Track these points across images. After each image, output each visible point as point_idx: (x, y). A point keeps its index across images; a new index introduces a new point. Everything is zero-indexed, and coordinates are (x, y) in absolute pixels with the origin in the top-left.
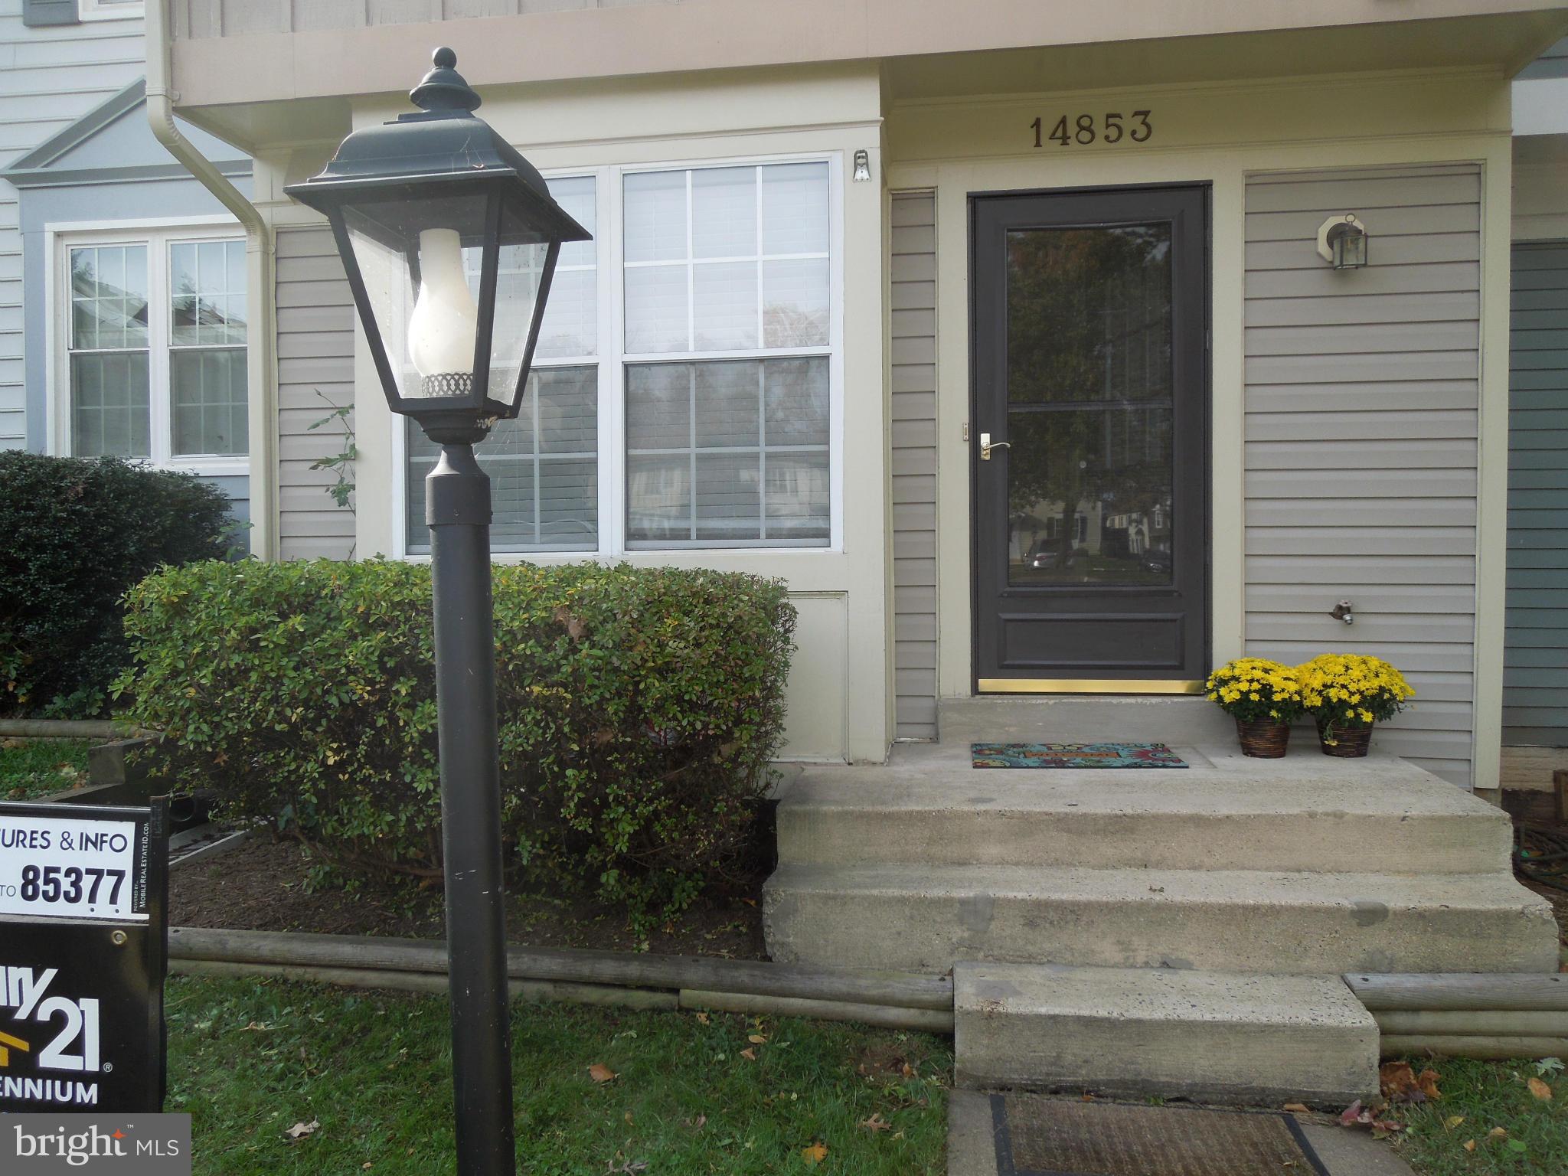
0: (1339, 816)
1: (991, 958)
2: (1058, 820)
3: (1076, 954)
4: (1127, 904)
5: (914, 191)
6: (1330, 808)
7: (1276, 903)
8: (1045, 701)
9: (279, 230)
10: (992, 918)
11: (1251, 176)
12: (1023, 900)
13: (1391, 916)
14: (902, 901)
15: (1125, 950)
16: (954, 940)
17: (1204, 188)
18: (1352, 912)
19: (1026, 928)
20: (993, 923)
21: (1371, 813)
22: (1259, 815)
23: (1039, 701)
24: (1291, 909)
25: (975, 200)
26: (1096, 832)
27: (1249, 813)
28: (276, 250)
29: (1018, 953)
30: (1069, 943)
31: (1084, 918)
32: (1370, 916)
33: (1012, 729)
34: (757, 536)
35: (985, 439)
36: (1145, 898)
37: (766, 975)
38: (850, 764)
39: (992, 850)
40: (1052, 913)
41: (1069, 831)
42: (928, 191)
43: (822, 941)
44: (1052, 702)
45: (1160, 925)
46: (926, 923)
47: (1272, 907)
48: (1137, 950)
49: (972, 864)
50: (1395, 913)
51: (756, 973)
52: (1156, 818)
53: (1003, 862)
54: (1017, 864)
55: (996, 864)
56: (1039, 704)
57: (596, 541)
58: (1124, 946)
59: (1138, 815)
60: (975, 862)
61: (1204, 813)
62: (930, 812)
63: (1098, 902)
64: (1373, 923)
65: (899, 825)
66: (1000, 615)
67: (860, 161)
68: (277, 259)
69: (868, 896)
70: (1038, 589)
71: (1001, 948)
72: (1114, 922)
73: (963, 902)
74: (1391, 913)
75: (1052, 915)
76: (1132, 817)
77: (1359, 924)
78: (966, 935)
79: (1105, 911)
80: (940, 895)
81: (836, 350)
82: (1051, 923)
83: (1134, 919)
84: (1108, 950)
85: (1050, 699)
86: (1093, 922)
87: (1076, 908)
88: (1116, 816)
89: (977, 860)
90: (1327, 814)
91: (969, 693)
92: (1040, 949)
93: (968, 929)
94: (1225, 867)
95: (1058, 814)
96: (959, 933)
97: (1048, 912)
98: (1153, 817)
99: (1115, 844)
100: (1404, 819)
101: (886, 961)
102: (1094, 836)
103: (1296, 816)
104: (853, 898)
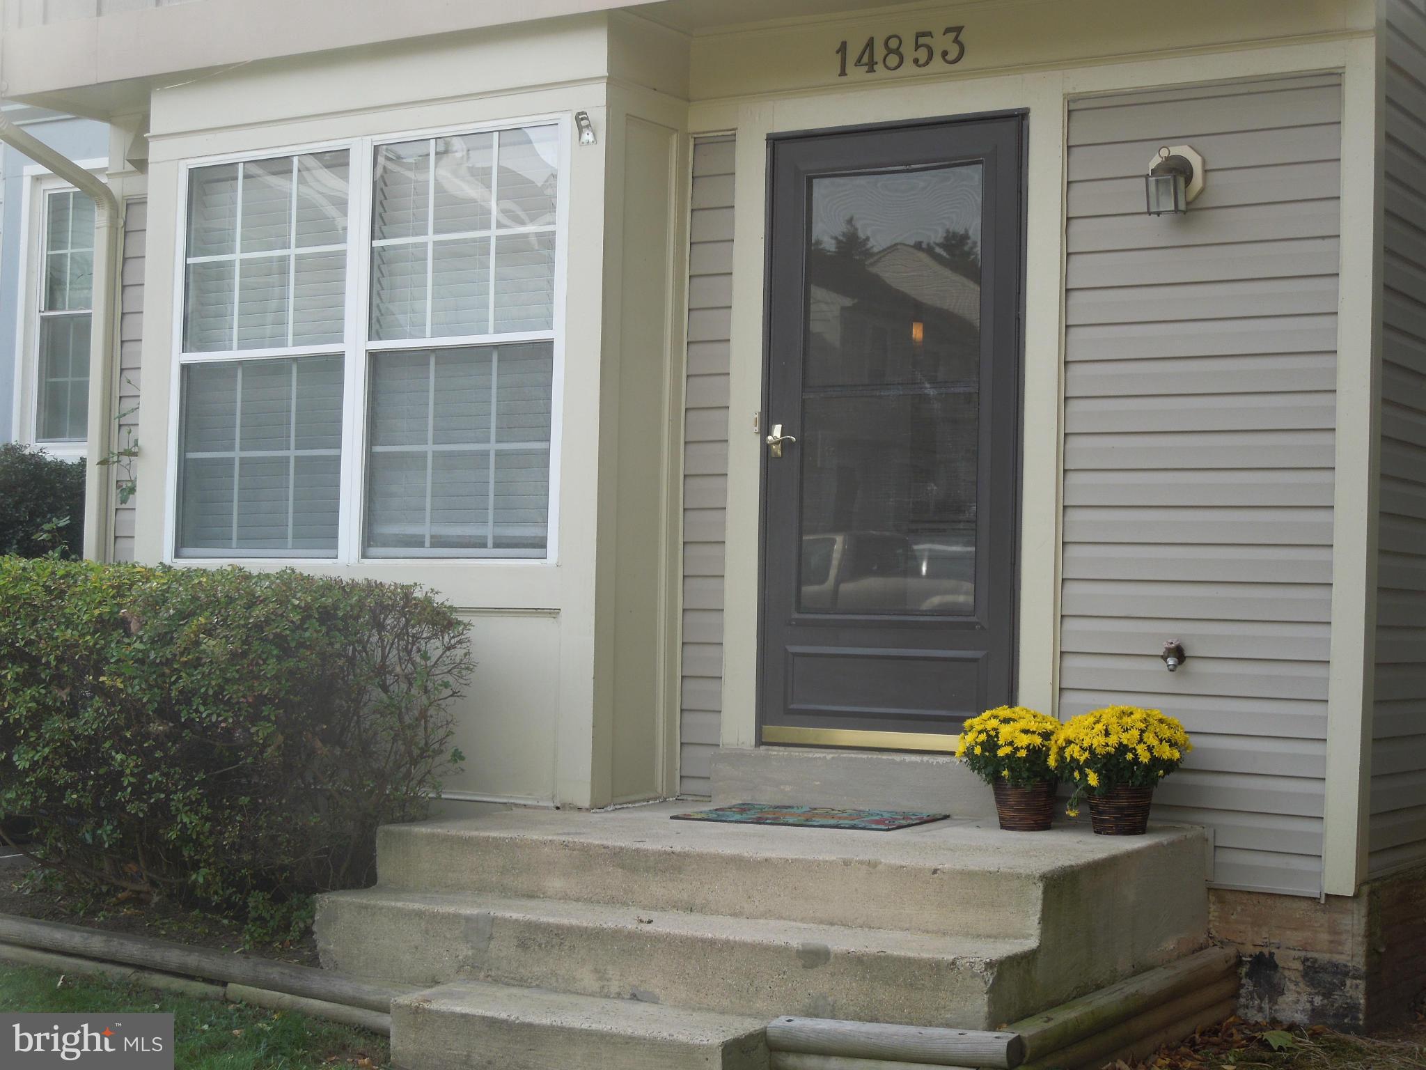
0: (873, 865)
1: (489, 979)
2: (615, 854)
3: (560, 980)
4: (603, 930)
5: (715, 134)
6: (866, 858)
7: (731, 938)
8: (821, 755)
9: (129, 202)
10: (491, 938)
11: (1074, 101)
12: (516, 920)
13: (832, 960)
14: (419, 914)
15: (600, 979)
16: (460, 957)
17: (1019, 118)
18: (798, 951)
19: (519, 950)
20: (492, 942)
21: (904, 864)
22: (797, 860)
23: (818, 755)
24: (743, 945)
25: (776, 142)
26: (647, 870)
27: (788, 857)
28: (125, 223)
29: (512, 975)
30: (554, 969)
31: (566, 943)
32: (814, 957)
33: (788, 788)
34: (484, 545)
35: (777, 430)
36: (619, 926)
37: (293, 974)
38: (558, 808)
39: (556, 884)
40: (540, 936)
41: (623, 867)
42: (729, 133)
43: (356, 952)
44: (831, 756)
45: (630, 955)
46: (438, 938)
47: (727, 942)
48: (611, 979)
49: (540, 897)
50: (836, 956)
51: (286, 971)
52: (701, 858)
53: (565, 898)
54: (578, 900)
55: (560, 899)
56: (816, 758)
57: (336, 547)
58: (600, 974)
59: (685, 852)
60: (542, 896)
61: (746, 854)
62: (504, 839)
63: (578, 927)
64: (816, 966)
65: (477, 851)
66: (788, 647)
67: (584, 123)
68: (126, 233)
69: (393, 908)
70: (828, 617)
71: (498, 969)
72: (592, 949)
73: (468, 919)
74: (832, 956)
75: (541, 938)
76: (679, 855)
77: (804, 967)
78: (470, 953)
79: (584, 937)
80: (450, 911)
81: (557, 334)
82: (540, 945)
83: (609, 947)
84: (587, 979)
85: (828, 753)
86: (574, 946)
87: (560, 932)
88: (665, 852)
89: (543, 894)
90: (861, 863)
91: (753, 742)
92: (530, 972)
93: (472, 948)
94: (763, 915)
95: (614, 847)
96: (465, 951)
97: (538, 935)
98: (698, 855)
99: (663, 884)
100: (935, 871)
101: (405, 975)
102: (645, 874)
103: (831, 863)
104: (381, 909)
